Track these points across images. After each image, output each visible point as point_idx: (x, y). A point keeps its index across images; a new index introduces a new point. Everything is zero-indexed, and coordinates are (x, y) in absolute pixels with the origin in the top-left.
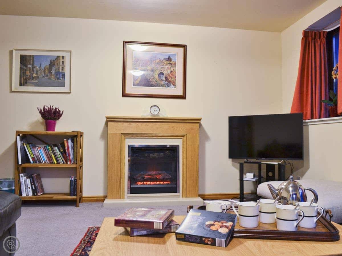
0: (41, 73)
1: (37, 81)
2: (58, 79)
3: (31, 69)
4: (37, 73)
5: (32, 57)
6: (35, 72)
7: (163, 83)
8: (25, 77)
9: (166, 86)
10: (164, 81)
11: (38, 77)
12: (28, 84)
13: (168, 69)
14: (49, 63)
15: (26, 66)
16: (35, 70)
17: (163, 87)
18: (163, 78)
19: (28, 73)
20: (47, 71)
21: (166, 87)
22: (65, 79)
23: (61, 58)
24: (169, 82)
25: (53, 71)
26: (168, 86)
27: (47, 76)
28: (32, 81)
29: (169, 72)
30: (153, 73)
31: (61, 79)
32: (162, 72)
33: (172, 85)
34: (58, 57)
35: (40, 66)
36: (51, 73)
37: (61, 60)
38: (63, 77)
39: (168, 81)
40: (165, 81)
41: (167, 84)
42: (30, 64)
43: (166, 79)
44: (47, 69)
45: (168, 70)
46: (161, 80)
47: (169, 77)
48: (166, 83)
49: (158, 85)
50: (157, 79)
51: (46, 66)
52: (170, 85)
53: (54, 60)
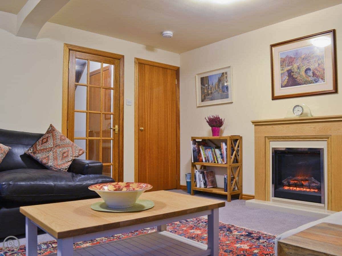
0: (213, 89)
1: (211, 97)
2: (224, 92)
3: (207, 87)
4: (211, 90)
5: (207, 78)
6: (210, 89)
7: (310, 79)
8: (204, 95)
9: (314, 81)
10: (311, 77)
11: (212, 93)
12: (206, 99)
13: (315, 62)
14: (218, 80)
15: (204, 86)
16: (210, 87)
17: (310, 83)
18: (310, 73)
19: (206, 91)
20: (217, 87)
21: (313, 83)
22: (228, 91)
23: (225, 74)
24: (317, 77)
25: (221, 86)
26: (316, 82)
27: (217, 91)
28: (208, 97)
29: (317, 65)
30: (300, 70)
31: (226, 91)
32: (309, 67)
33: (320, 79)
34: (223, 73)
35: (213, 84)
36: (219, 88)
37: (225, 76)
38: (227, 90)
39: (315, 76)
40: (313, 77)
41: (315, 79)
42: (206, 84)
43: (313, 74)
44: (217, 85)
45: (315, 64)
46: (308, 76)
47: (316, 72)
48: (313, 78)
49: (306, 82)
50: (304, 77)
51: (216, 83)
52: (318, 80)
53: (220, 77)
